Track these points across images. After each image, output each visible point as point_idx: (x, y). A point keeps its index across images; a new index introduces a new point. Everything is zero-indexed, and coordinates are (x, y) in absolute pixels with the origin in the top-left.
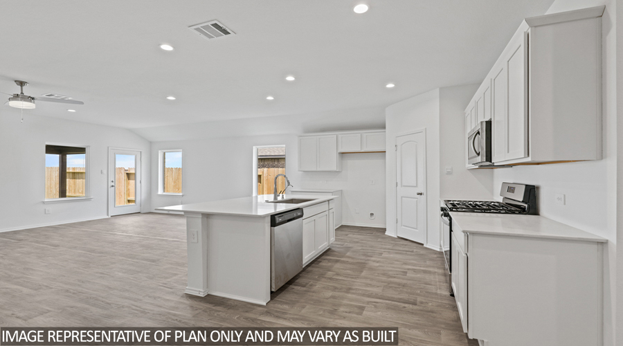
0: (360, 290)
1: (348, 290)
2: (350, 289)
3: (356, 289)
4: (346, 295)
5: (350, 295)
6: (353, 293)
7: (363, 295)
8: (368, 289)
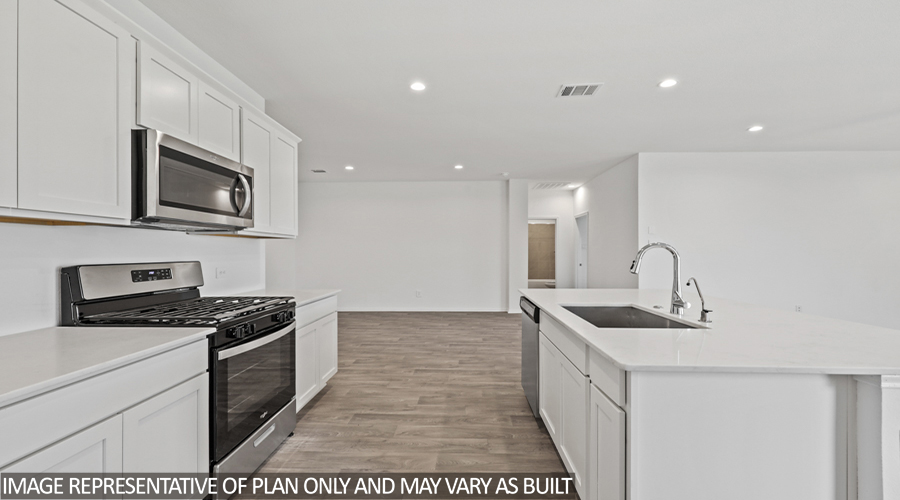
0: (429, 424)
1: (446, 421)
2: (445, 423)
3: (436, 424)
4: (446, 414)
5: (441, 414)
6: (438, 417)
7: (423, 417)
8: (418, 427)
